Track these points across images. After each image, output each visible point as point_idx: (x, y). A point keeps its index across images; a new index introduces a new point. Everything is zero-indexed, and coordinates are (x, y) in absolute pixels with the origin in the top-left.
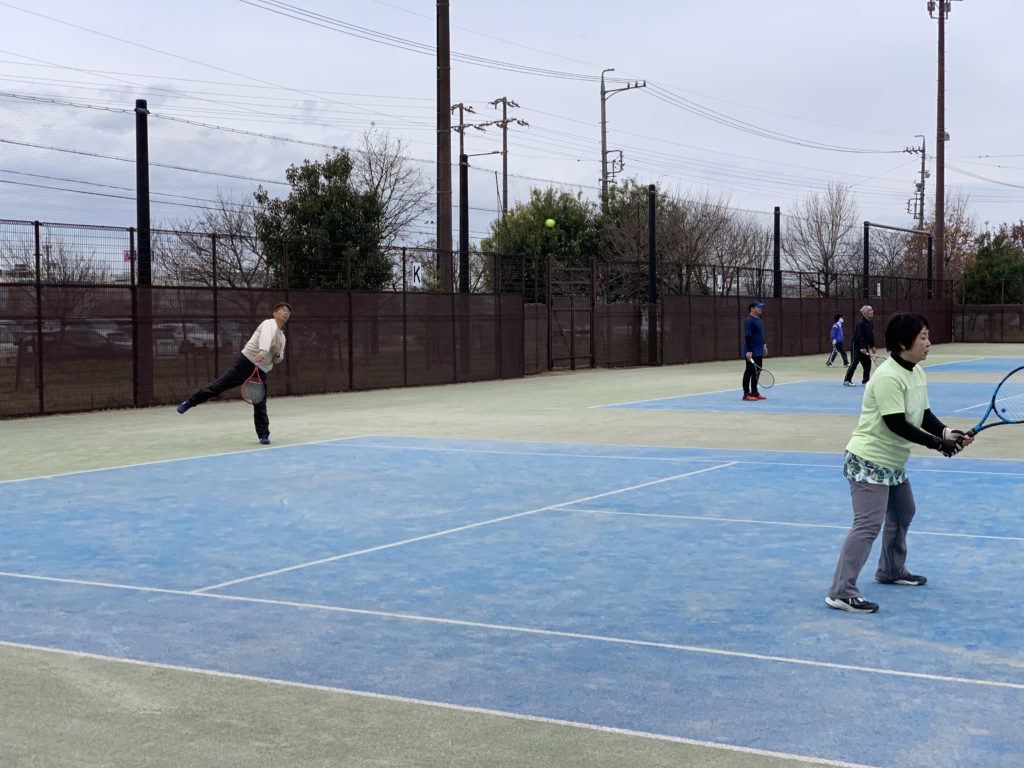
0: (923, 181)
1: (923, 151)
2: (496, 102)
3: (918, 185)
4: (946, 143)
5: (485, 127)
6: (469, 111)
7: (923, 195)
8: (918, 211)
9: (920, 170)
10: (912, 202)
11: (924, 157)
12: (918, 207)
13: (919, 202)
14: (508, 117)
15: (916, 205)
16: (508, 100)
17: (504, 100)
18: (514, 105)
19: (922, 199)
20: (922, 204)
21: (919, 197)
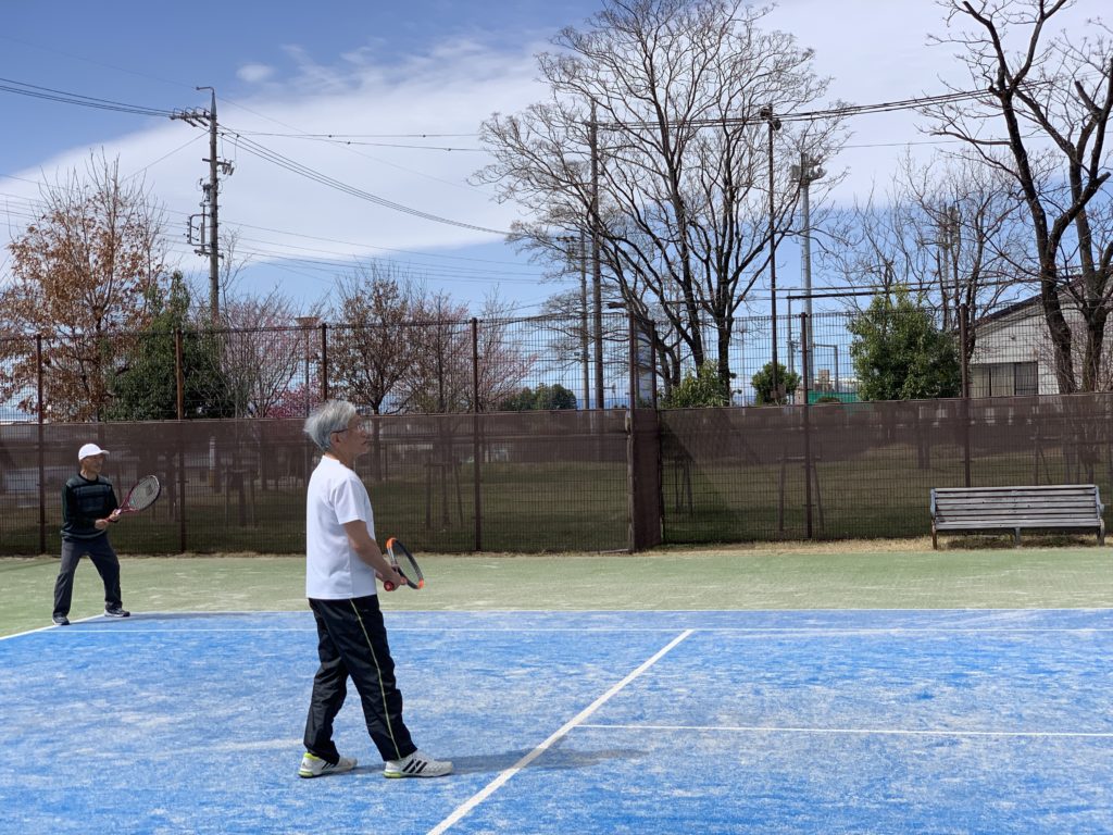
0: (215, 180)
1: (213, 118)
3: (206, 188)
7: (215, 207)
8: (208, 240)
9: (209, 157)
10: (197, 222)
11: (214, 132)
12: (208, 231)
13: (208, 221)
15: (203, 225)
19: (214, 215)
20: (215, 226)
21: (208, 210)
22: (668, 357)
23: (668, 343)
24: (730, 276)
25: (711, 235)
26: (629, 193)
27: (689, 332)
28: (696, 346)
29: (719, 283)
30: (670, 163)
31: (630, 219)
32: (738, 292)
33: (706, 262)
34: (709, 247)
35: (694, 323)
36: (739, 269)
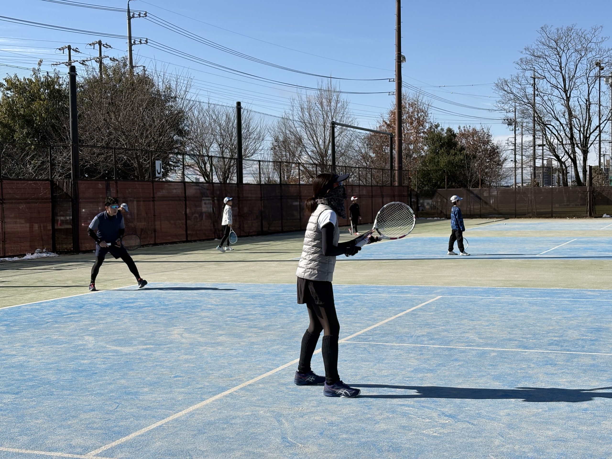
2: (94, 44)
4: (403, 65)
5: (86, 63)
6: (76, 51)
14: (102, 55)
16: (103, 43)
17: (100, 43)
18: (108, 46)
22: (563, 165)
23: (563, 160)
24: (588, 136)
25: (581, 120)
26: (552, 107)
27: (572, 156)
28: (574, 161)
29: (583, 138)
30: (566, 95)
31: (551, 115)
32: (590, 142)
33: (580, 131)
34: (581, 126)
35: (574, 152)
36: (591, 134)
